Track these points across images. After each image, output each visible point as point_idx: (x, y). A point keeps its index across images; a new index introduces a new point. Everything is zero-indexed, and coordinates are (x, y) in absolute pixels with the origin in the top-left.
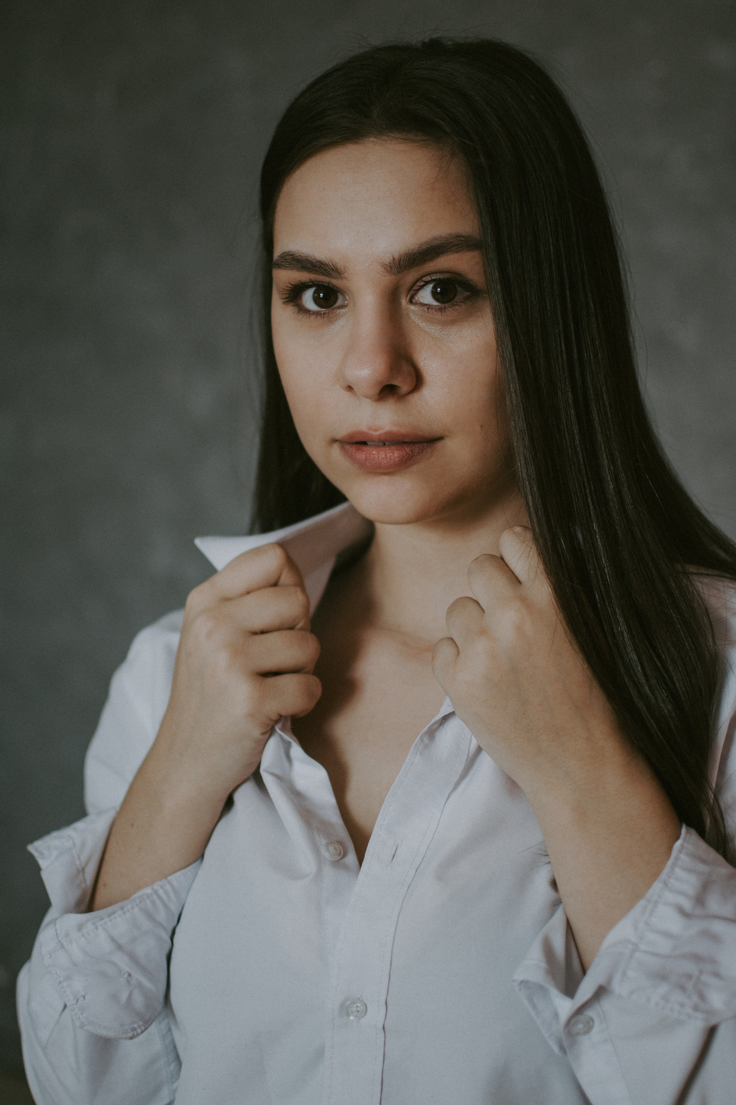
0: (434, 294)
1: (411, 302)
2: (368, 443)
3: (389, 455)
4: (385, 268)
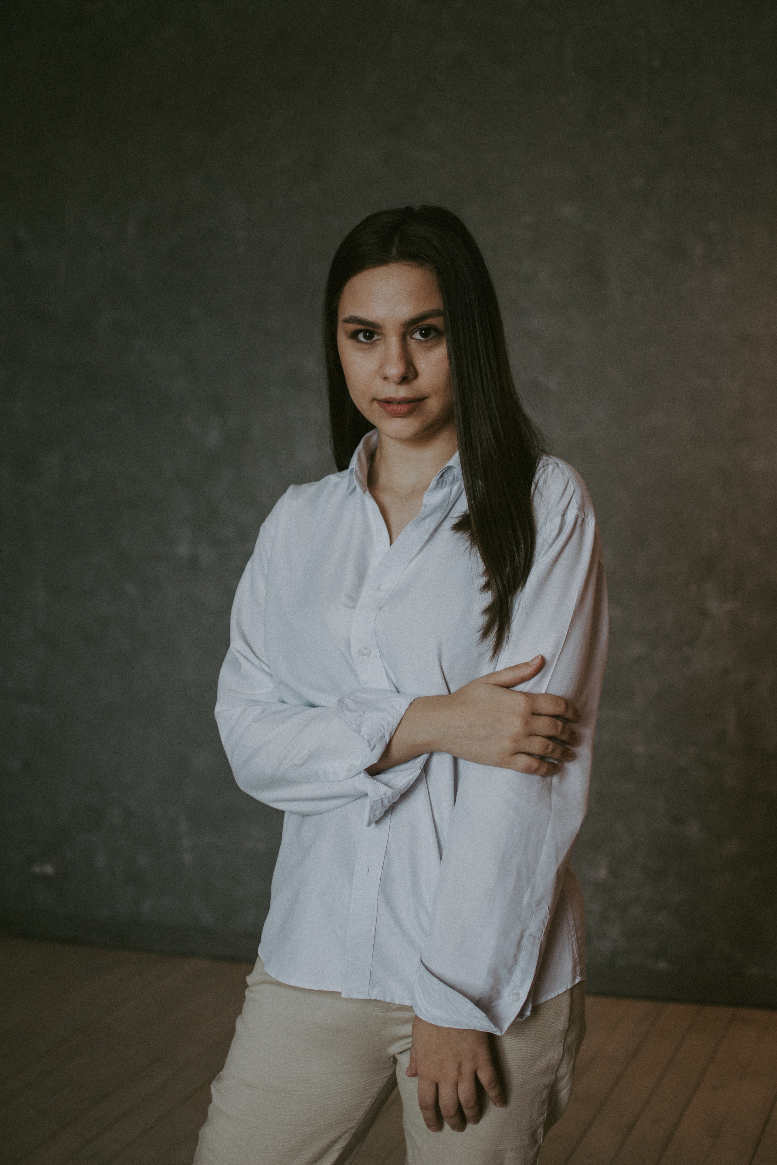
0: (421, 335)
1: (411, 338)
2: (392, 402)
3: (402, 408)
4: (402, 325)
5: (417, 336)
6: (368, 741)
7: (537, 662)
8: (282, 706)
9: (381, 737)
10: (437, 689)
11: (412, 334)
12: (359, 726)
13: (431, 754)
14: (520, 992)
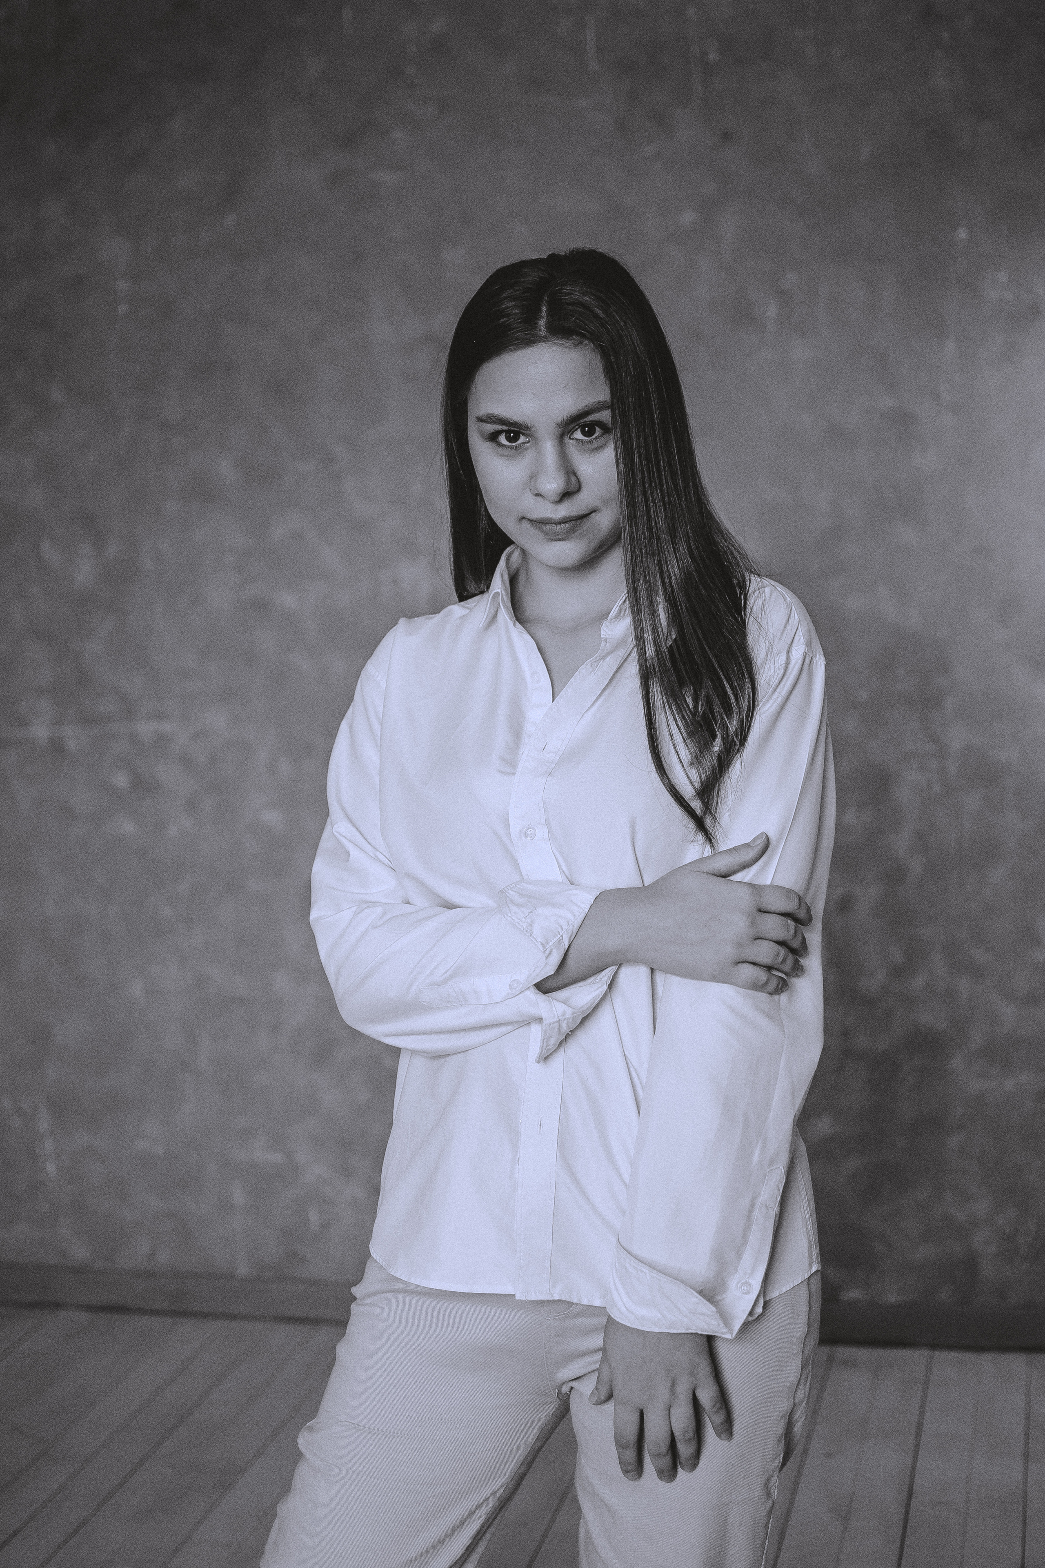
1: (570, 439)
2: (548, 522)
3: (563, 528)
4: (559, 425)
5: (578, 435)
6: (542, 944)
7: (761, 842)
8: (408, 908)
9: (559, 939)
10: (627, 879)
11: (570, 433)
12: (531, 925)
13: (620, 965)
14: (751, 1281)
